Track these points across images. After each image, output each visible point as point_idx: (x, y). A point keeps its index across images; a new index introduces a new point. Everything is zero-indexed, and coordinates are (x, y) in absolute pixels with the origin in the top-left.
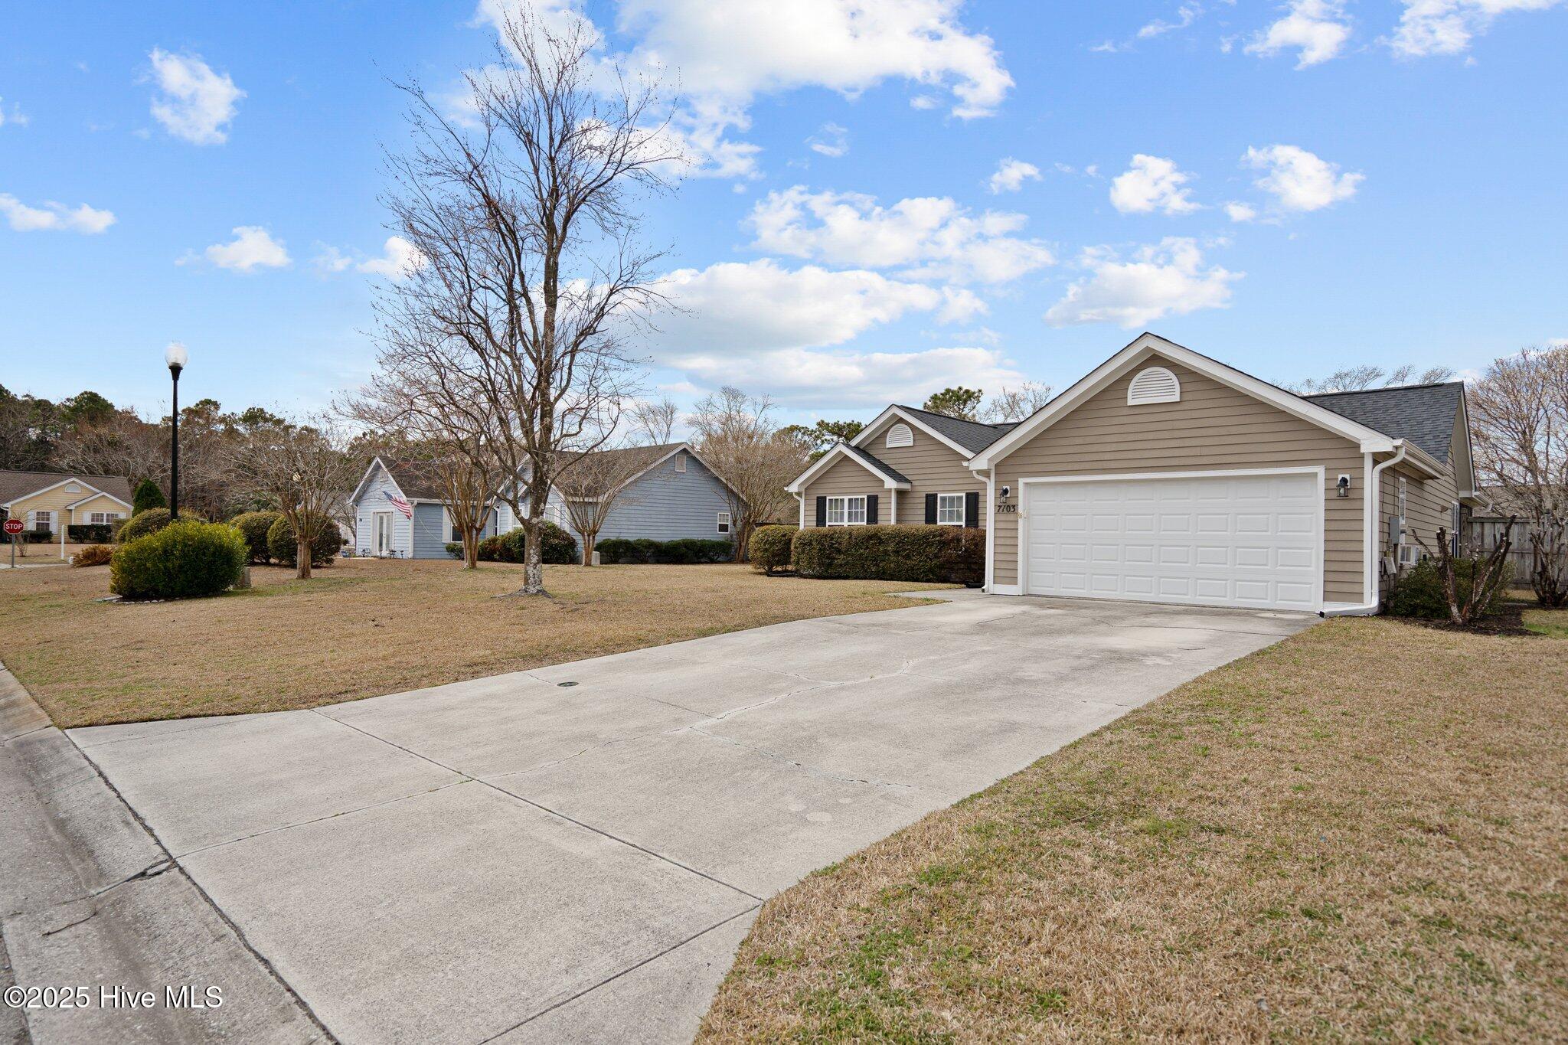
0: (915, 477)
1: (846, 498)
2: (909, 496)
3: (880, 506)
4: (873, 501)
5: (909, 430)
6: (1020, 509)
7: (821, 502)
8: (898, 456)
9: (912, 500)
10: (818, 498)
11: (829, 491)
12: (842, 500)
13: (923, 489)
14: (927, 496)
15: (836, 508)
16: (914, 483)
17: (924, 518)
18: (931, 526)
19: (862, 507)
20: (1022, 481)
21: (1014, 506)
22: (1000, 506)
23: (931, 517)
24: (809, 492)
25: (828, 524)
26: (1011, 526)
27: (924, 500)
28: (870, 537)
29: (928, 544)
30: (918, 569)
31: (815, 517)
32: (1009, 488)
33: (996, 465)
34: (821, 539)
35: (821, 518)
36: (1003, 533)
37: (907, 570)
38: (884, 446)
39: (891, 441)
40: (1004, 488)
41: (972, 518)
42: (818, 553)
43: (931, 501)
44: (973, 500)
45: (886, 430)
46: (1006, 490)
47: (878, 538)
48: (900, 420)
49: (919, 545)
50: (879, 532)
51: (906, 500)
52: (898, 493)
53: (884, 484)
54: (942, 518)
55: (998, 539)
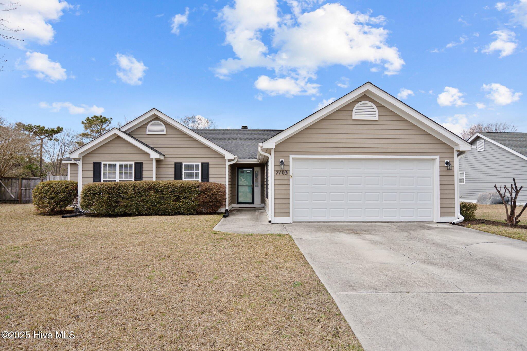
0: (167, 153)
1: (118, 164)
2: (163, 163)
3: (144, 169)
4: (139, 167)
5: (163, 124)
6: (291, 173)
7: (97, 167)
9: (166, 166)
10: (94, 163)
11: (103, 159)
12: (116, 165)
13: (173, 159)
14: (176, 164)
15: (110, 170)
16: (167, 156)
17: (173, 176)
19: (131, 169)
20: (291, 157)
21: (286, 171)
22: (278, 171)
23: (178, 176)
24: (86, 158)
25: (102, 179)
26: (286, 182)
27: (173, 166)
28: (150, 189)
29: (191, 192)
30: (184, 207)
31: (92, 176)
32: (283, 160)
33: (276, 146)
34: (90, 190)
35: (97, 176)
36: (280, 187)
37: (177, 208)
38: (144, 133)
39: (150, 130)
40: (281, 160)
41: (205, 177)
42: (107, 199)
43: (178, 166)
44: (205, 167)
45: (147, 124)
46: (282, 162)
47: (156, 189)
48: (157, 118)
49: (185, 193)
50: (156, 185)
51: (162, 166)
52: (158, 161)
53: (148, 155)
54: (185, 176)
55: (276, 190)
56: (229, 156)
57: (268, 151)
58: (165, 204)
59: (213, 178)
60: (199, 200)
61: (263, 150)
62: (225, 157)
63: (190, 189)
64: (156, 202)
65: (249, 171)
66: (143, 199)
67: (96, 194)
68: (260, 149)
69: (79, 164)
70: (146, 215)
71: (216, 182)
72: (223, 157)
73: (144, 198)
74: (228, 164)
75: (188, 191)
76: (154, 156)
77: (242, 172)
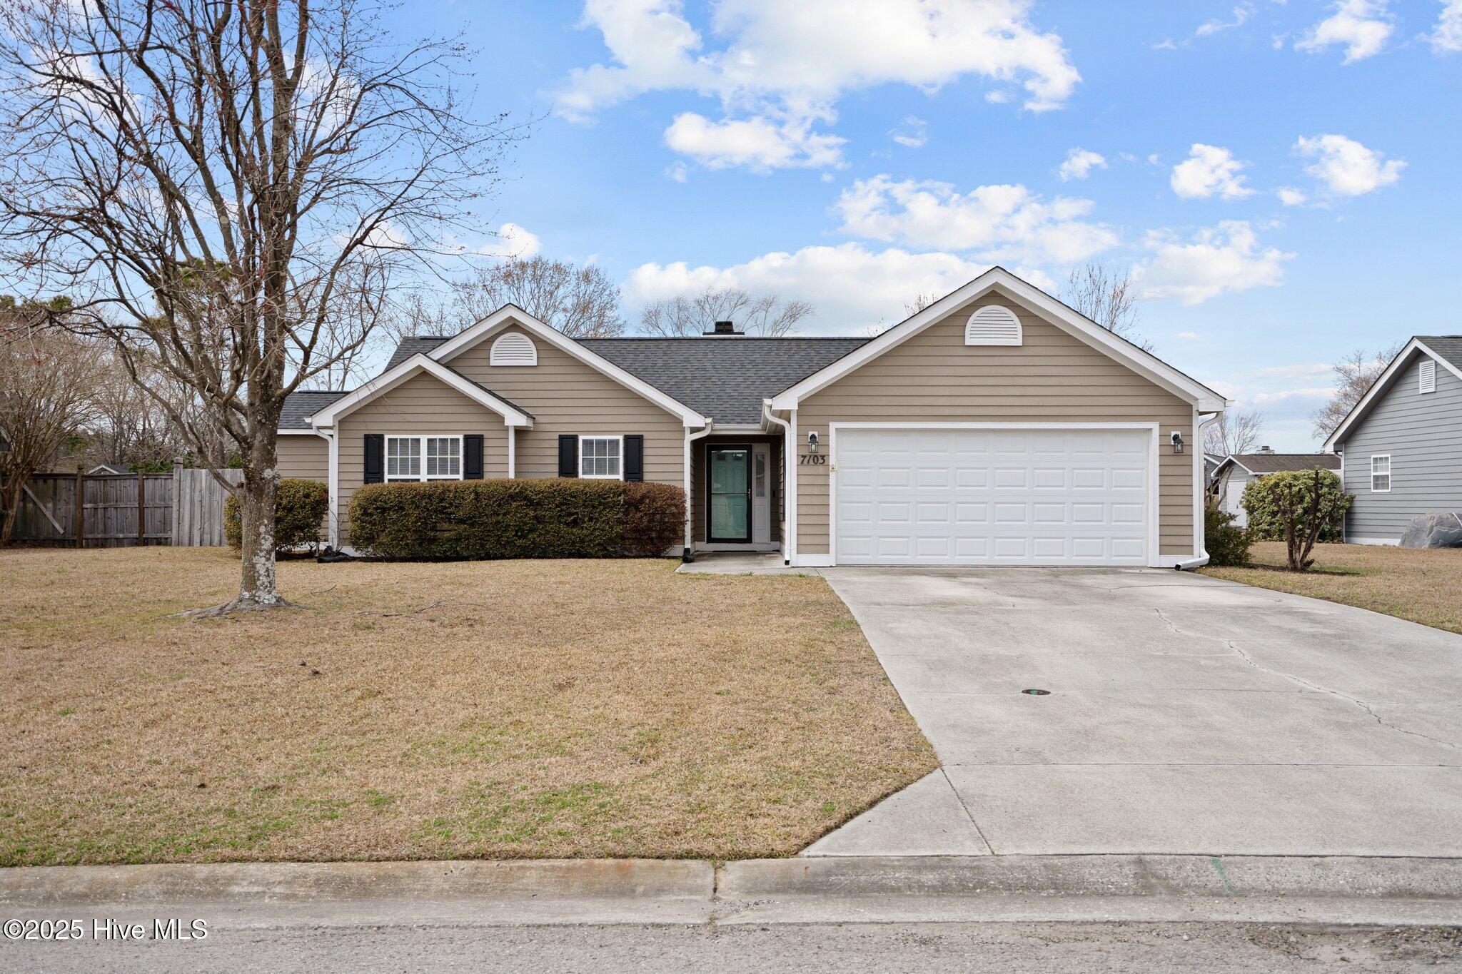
0: (540, 411)
1: (424, 439)
2: (531, 436)
3: (486, 452)
4: (475, 446)
5: (530, 342)
6: (832, 461)
7: (373, 446)
8: (508, 378)
9: (536, 444)
10: (367, 437)
11: (388, 426)
12: (418, 440)
13: (554, 428)
14: (562, 438)
15: (404, 452)
16: (539, 419)
17: (556, 469)
18: (567, 482)
19: (455, 451)
20: (833, 426)
21: (823, 457)
22: (804, 457)
23: (568, 465)
24: (351, 426)
25: (387, 477)
26: (820, 481)
27: (556, 444)
28: (513, 497)
29: (606, 506)
30: (591, 541)
31: (361, 468)
32: (816, 435)
33: (800, 405)
34: (375, 501)
35: (373, 470)
36: (808, 490)
37: (574, 543)
38: (483, 363)
39: (498, 355)
40: (810, 434)
41: (634, 467)
42: (416, 522)
43: (568, 445)
44: (634, 446)
45: (491, 340)
46: (813, 436)
47: (526, 498)
48: (514, 326)
49: (593, 507)
50: (526, 490)
51: (529, 444)
52: (519, 432)
53: (500, 418)
54: (586, 469)
55: (801, 497)
56: (692, 419)
57: (785, 415)
58: (548, 532)
59: (654, 473)
60: (627, 523)
61: (774, 413)
62: (681, 422)
63: (605, 499)
64: (526, 528)
65: (740, 453)
66: (498, 522)
67: (389, 509)
68: (766, 412)
69: (329, 439)
70: (503, 557)
71: (664, 483)
72: (678, 421)
73: (500, 518)
74: (689, 438)
75: (600, 503)
76: (514, 419)
77: (722, 457)
